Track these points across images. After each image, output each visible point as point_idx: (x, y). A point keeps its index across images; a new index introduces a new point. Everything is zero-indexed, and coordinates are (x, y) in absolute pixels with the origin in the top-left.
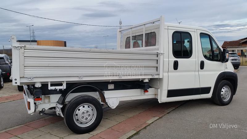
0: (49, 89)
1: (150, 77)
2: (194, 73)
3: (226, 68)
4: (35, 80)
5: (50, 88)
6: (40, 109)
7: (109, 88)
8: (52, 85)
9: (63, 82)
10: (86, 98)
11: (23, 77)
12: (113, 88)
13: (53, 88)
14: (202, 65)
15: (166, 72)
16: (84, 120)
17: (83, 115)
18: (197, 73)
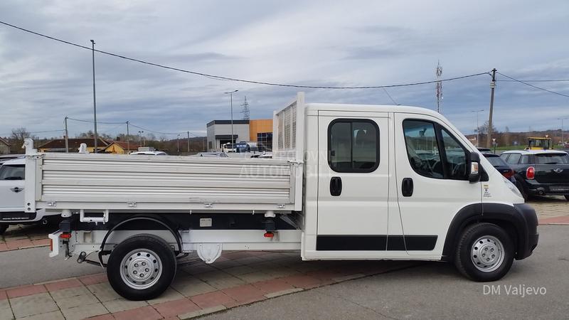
0: (81, 220)
1: (275, 208)
2: (384, 204)
3: (487, 195)
4: (59, 206)
5: (83, 219)
6: (77, 251)
7: (201, 226)
8: (87, 215)
9: (105, 210)
10: (143, 239)
11: (40, 201)
12: (211, 225)
13: (88, 219)
14: (407, 187)
15: (312, 199)
16: (137, 277)
17: (135, 269)
18: (394, 204)
